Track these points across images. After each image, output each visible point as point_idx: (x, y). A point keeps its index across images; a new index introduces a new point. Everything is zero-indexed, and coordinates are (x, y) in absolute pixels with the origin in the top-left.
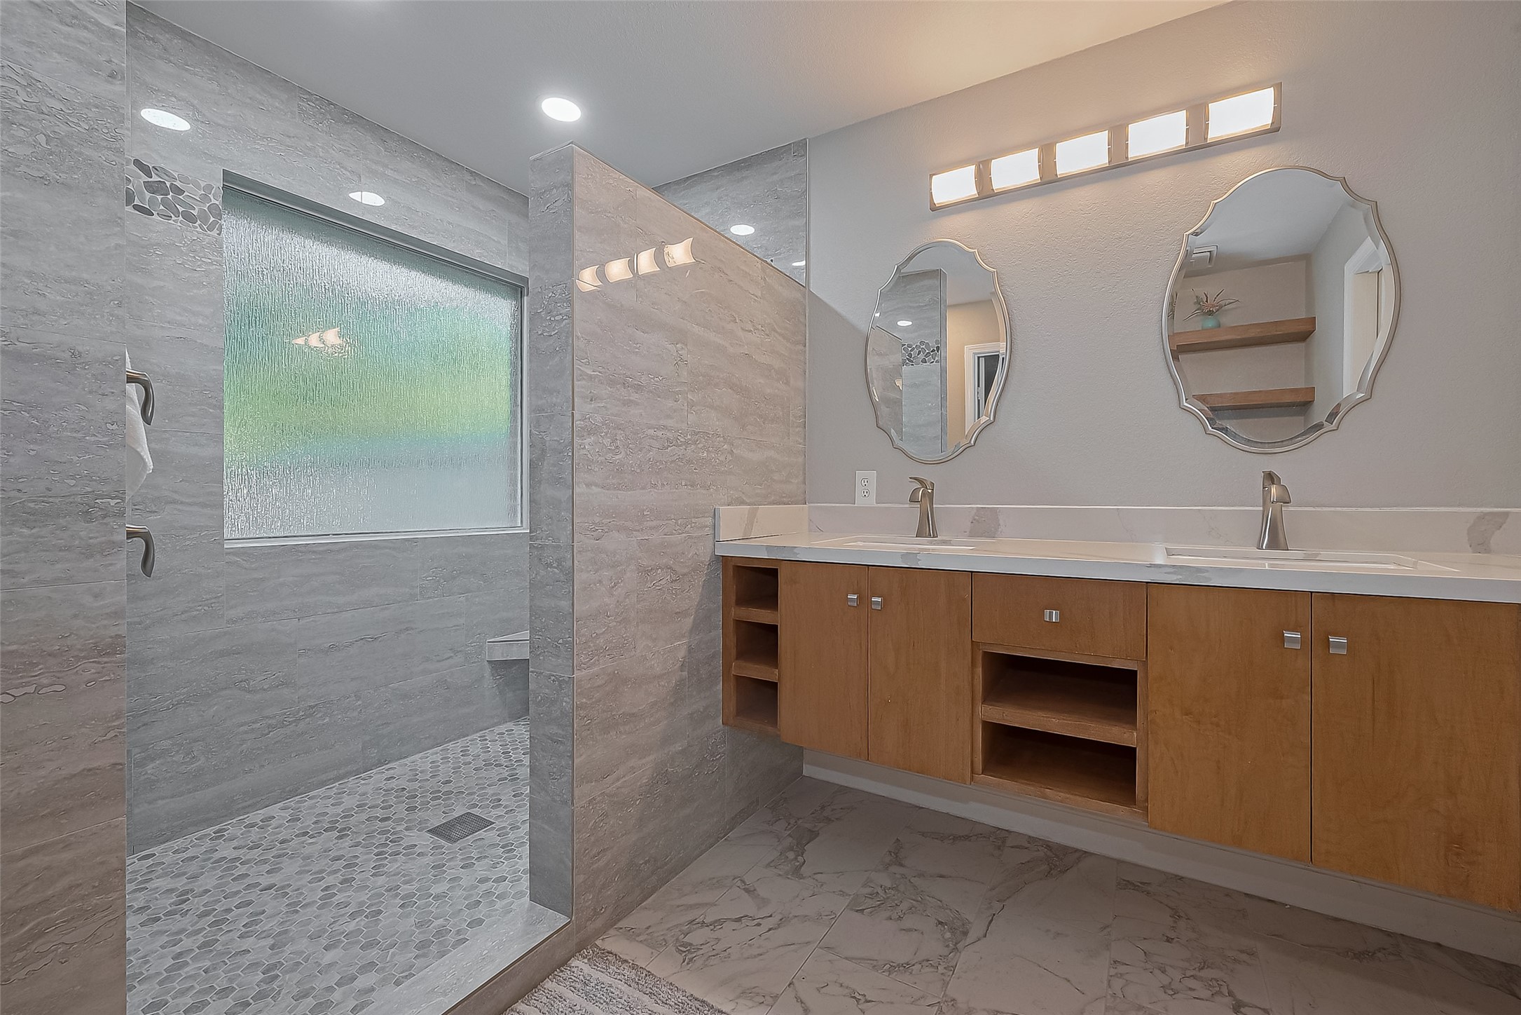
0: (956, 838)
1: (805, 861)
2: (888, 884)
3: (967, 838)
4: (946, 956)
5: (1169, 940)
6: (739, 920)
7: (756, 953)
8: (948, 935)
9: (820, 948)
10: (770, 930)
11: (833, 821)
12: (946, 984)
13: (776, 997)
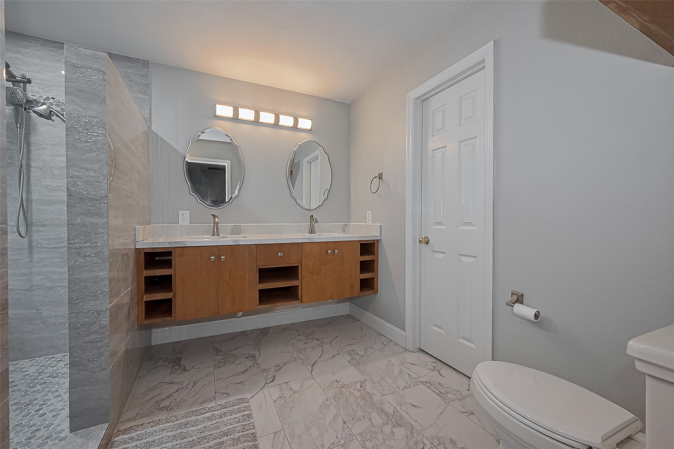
0: (232, 339)
1: (185, 367)
2: (221, 357)
3: (235, 337)
4: (254, 363)
5: (299, 335)
6: (177, 391)
7: (195, 394)
8: (251, 359)
9: (216, 381)
10: (193, 387)
11: (183, 352)
12: (260, 368)
13: (215, 397)
